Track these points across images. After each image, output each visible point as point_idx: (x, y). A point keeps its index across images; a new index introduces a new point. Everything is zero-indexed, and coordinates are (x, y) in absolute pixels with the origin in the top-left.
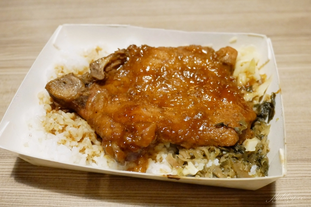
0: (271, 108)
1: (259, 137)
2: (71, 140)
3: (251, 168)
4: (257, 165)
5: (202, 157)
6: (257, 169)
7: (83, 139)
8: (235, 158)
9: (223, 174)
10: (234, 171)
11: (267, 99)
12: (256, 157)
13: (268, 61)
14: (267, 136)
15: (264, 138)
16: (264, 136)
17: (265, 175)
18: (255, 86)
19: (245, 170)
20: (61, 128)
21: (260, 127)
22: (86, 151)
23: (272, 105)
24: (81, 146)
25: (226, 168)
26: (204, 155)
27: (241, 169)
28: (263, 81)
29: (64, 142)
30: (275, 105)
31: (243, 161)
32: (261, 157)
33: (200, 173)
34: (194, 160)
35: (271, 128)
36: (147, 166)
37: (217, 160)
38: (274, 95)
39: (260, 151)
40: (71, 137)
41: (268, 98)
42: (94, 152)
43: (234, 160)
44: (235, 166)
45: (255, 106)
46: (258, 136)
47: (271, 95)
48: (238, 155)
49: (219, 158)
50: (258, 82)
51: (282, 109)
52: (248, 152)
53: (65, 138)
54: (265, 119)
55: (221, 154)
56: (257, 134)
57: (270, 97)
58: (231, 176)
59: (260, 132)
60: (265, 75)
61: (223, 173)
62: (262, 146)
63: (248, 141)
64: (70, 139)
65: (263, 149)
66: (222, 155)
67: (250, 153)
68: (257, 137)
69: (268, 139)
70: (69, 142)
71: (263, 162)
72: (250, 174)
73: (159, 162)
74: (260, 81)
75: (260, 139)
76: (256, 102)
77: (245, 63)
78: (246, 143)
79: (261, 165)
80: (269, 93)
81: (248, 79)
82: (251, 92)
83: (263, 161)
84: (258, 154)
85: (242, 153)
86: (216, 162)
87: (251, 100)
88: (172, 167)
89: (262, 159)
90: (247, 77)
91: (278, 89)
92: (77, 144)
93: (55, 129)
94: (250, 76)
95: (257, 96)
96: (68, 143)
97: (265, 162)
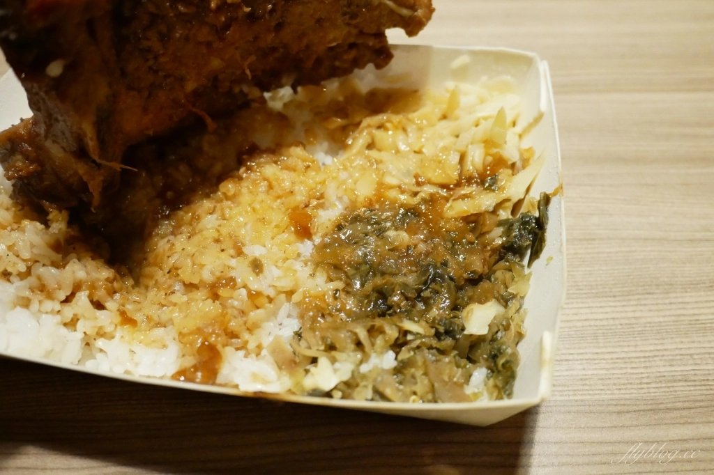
0: (537, 231)
1: (503, 299)
2: (41, 298)
3: (470, 376)
4: (488, 368)
5: (353, 346)
6: (488, 378)
7: (73, 294)
8: (434, 351)
9: (399, 390)
10: (430, 381)
11: (531, 208)
12: (489, 347)
13: (539, 118)
14: (522, 298)
15: (513, 305)
16: (514, 296)
17: (505, 392)
18: (503, 174)
19: (455, 380)
20: (22, 268)
21: (508, 275)
22: (80, 325)
23: (541, 224)
24: (69, 312)
25: (408, 376)
26: (359, 344)
27: (446, 378)
28: (525, 162)
29: (25, 303)
30: (547, 224)
31: (455, 357)
32: (499, 350)
33: (343, 387)
34: (334, 353)
35: (532, 278)
36: (217, 366)
37: (391, 354)
38: (546, 200)
39: (499, 334)
40: (42, 291)
41: (533, 206)
42: (101, 328)
43: (433, 355)
44: (432, 368)
45: (500, 224)
46: (500, 298)
47: (538, 198)
48: (443, 343)
49: (398, 350)
50: (513, 166)
51: (561, 234)
52: (471, 335)
53: (27, 293)
54: (522, 256)
55: (401, 341)
56: (498, 292)
57: (536, 203)
58: (419, 393)
59: (507, 287)
60: (530, 150)
61: (401, 387)
62: (506, 321)
63: (472, 309)
64: (39, 296)
65: (508, 330)
66: (406, 343)
67: (474, 339)
68: (497, 299)
69: (524, 307)
70: (38, 303)
71: (501, 361)
72: (469, 390)
73: (253, 355)
74: (519, 164)
75: (504, 304)
76: (504, 214)
77: (485, 119)
78: (468, 313)
79: (497, 369)
80: (535, 195)
81: (490, 159)
82: (494, 191)
83: (502, 358)
84: (493, 340)
85: (454, 338)
86: (389, 360)
87: (491, 209)
88: (280, 368)
89: (501, 353)
90: (487, 154)
91: (556, 185)
92: (57, 306)
93: (9, 270)
94: (494, 151)
95: (508, 200)
96: (35, 306)
97: (507, 362)
